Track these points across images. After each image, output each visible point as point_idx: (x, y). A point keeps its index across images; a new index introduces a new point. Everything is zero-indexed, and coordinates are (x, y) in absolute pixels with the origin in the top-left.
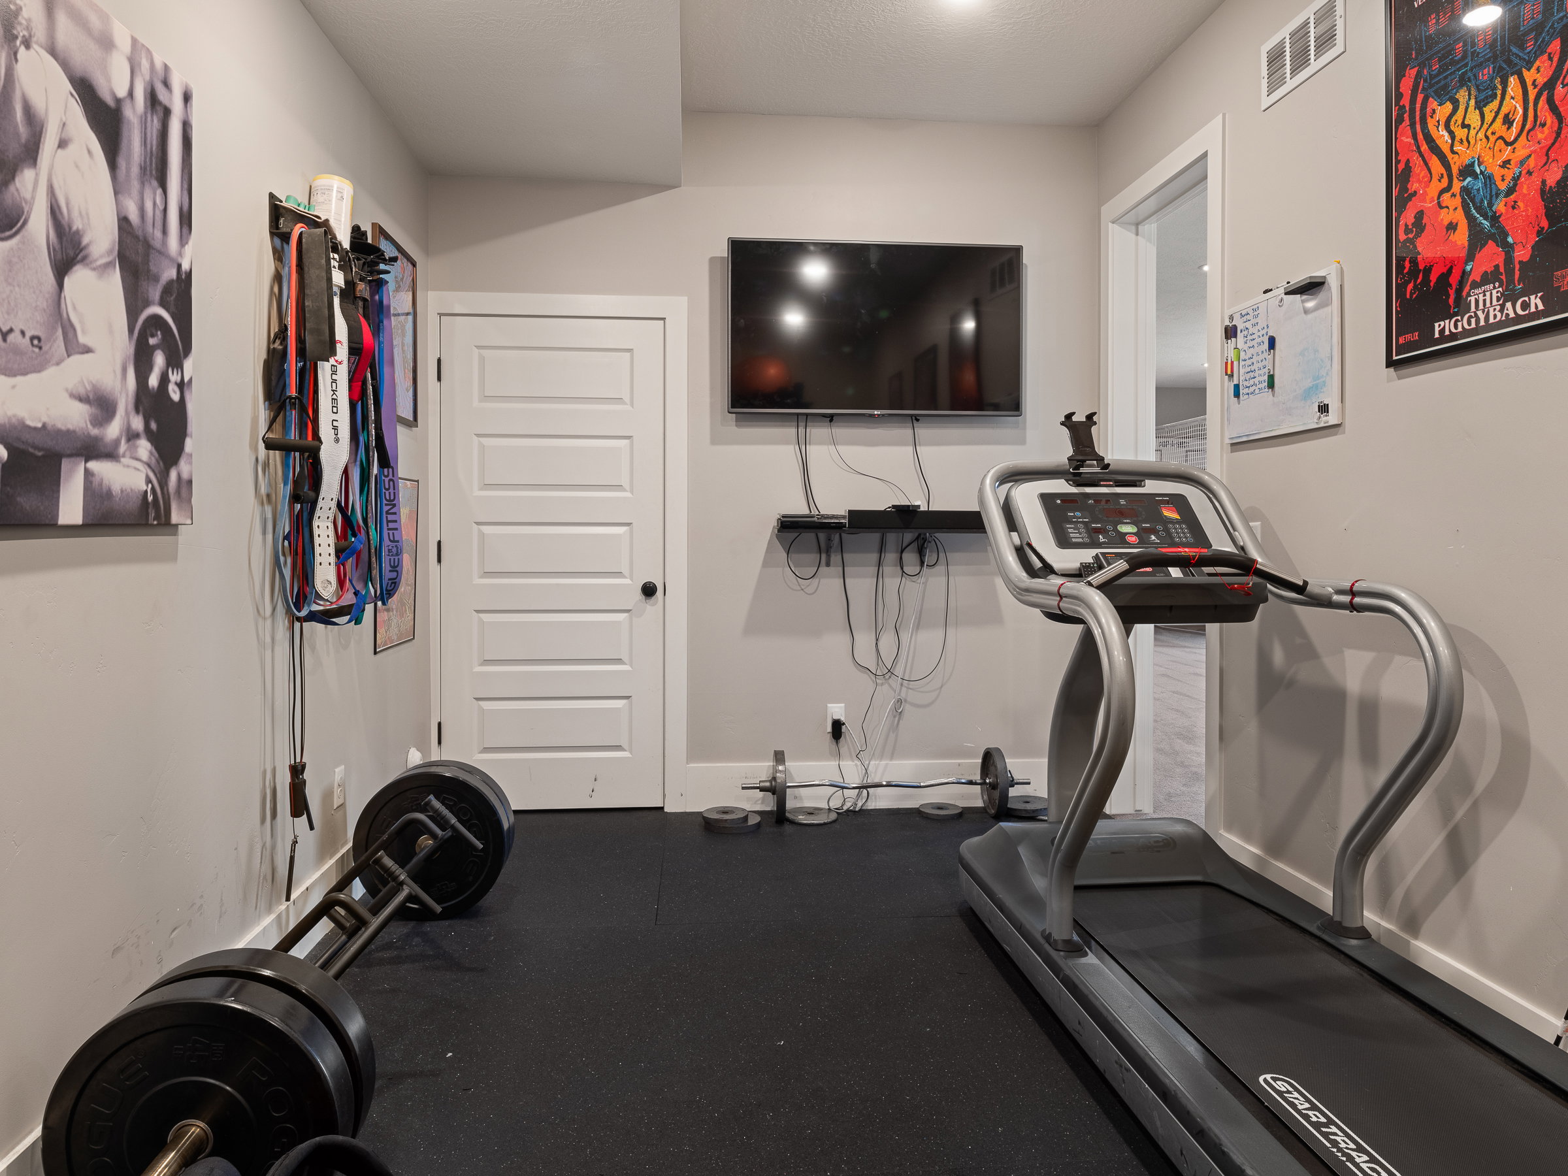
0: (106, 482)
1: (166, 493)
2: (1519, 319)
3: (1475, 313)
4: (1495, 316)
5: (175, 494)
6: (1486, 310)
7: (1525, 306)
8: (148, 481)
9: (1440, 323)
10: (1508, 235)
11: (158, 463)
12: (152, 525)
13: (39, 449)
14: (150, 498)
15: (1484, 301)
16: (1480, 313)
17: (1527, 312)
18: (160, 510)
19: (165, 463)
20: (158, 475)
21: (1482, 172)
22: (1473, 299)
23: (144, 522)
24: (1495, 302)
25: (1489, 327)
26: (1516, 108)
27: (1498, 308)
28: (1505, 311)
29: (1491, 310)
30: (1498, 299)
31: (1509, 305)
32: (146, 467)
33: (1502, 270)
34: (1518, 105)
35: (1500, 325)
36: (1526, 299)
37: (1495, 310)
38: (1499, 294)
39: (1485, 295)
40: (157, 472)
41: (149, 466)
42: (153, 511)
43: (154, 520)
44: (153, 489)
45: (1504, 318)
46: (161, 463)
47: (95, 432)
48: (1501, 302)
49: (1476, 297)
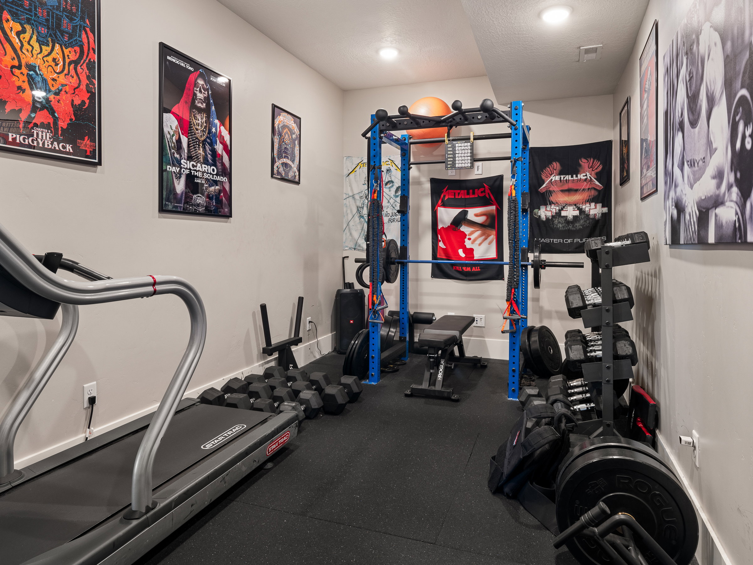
0: (721, 219)
1: (745, 220)
2: (60, 151)
3: (36, 139)
4: (48, 145)
5: (749, 219)
6: (43, 140)
7: (64, 147)
8: (737, 214)
9: (14, 135)
10: (55, 112)
11: (741, 199)
12: (738, 243)
13: (704, 208)
14: (737, 225)
15: (42, 136)
16: (39, 140)
17: (65, 150)
18: (742, 232)
19: (744, 199)
20: (741, 208)
21: (40, 74)
22: (35, 132)
23: (734, 241)
24: (48, 138)
25: (43, 148)
26: (59, 59)
27: (50, 142)
28: (54, 145)
29: (46, 142)
30: (50, 138)
31: (55, 143)
32: (735, 204)
33: (52, 126)
34: (60, 59)
35: (50, 150)
36: (65, 144)
37: (48, 142)
38: (50, 136)
39: (42, 133)
40: (740, 206)
41: (737, 203)
42: (739, 234)
43: (739, 239)
44: (738, 218)
45: (53, 148)
46: (742, 199)
47: (717, 192)
48: (51, 140)
49: (38, 132)
